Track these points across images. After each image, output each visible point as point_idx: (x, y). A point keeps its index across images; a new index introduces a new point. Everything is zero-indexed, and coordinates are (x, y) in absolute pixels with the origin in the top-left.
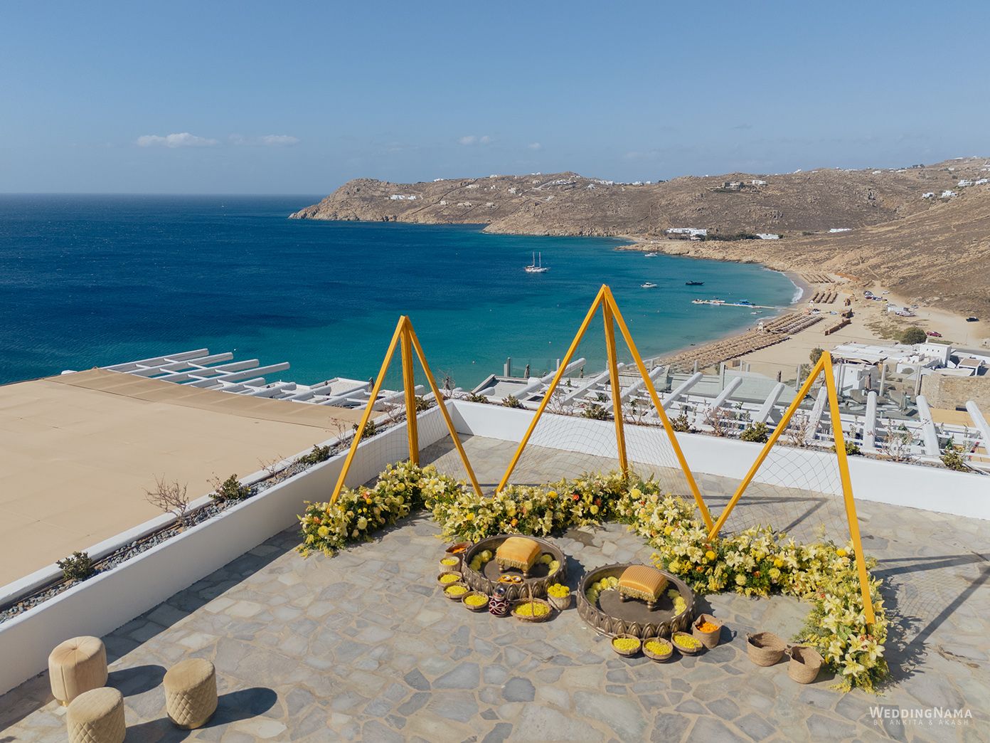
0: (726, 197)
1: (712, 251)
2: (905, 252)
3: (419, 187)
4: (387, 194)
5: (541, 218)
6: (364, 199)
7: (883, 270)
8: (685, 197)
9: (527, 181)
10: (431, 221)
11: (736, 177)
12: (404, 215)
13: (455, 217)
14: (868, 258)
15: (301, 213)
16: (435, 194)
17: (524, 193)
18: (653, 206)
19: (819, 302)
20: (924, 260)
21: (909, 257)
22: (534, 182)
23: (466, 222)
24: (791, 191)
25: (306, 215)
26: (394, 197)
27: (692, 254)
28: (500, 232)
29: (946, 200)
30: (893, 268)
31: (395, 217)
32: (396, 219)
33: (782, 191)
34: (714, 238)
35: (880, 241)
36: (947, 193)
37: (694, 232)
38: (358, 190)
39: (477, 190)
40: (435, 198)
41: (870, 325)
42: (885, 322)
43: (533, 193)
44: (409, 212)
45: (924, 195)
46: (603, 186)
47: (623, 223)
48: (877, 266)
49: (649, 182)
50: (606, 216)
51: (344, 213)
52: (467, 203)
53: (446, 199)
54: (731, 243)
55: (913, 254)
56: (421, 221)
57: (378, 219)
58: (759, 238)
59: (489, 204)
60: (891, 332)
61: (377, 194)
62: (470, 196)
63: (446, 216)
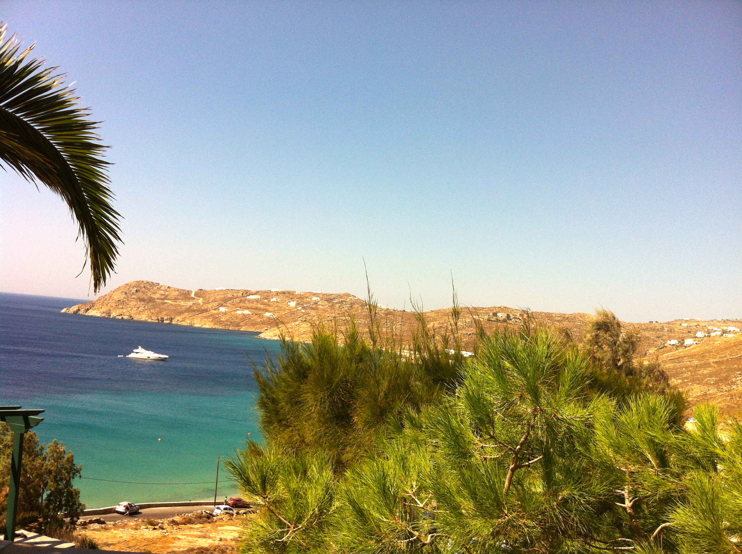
3: (200, 294)
6: (142, 300)
9: (307, 298)
10: (208, 325)
11: (504, 309)
12: (179, 318)
13: (232, 324)
15: (74, 308)
16: (215, 301)
17: (303, 308)
22: (314, 299)
23: (242, 329)
25: (79, 310)
28: (276, 338)
31: (171, 319)
32: (171, 321)
38: (137, 291)
39: (257, 301)
40: (215, 304)
43: (312, 308)
44: (186, 315)
51: (118, 312)
52: (247, 312)
53: (225, 306)
56: (197, 325)
57: (154, 319)
59: (268, 314)
61: (157, 296)
62: (250, 305)
63: (224, 321)
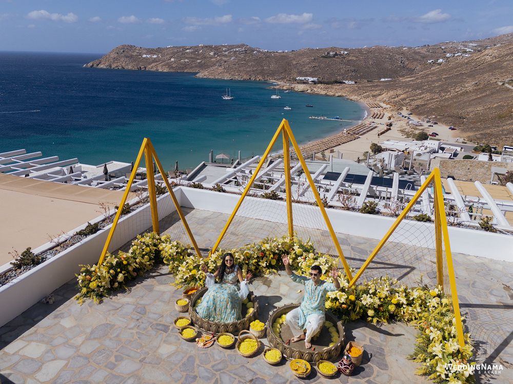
0: (328, 60)
1: (320, 90)
2: (419, 92)
3: (159, 51)
4: (140, 54)
5: (228, 70)
6: (127, 57)
7: (407, 101)
8: (305, 59)
9: (220, 49)
10: (166, 70)
11: (333, 49)
12: (150, 66)
13: (180, 68)
14: (400, 95)
15: (90, 64)
16: (167, 54)
17: (218, 56)
18: (289, 64)
19: (375, 118)
20: (428, 96)
21: (420, 94)
22: (224, 49)
23: (186, 71)
24: (361, 58)
25: (93, 65)
26: (144, 56)
27: (309, 91)
28: (205, 77)
29: (440, 64)
30: (412, 100)
31: (145, 68)
32: (145, 69)
33: (357, 57)
34: (321, 83)
35: (406, 86)
36: (441, 60)
37: (311, 79)
38: (123, 51)
39: (192, 53)
40: (168, 57)
41: (401, 130)
42: (408, 129)
43: (223, 56)
44: (153, 64)
45: (429, 61)
46: (262, 53)
47: (273, 74)
48: (404, 99)
49: (286, 51)
50: (263, 70)
51: (115, 65)
52: (186, 60)
53: (174, 58)
54: (330, 86)
55: (423, 93)
56: (160, 70)
57: (136, 68)
58: (344, 83)
59: (199, 61)
60: (411, 134)
61: (135, 54)
62: (188, 56)
63: (174, 67)
